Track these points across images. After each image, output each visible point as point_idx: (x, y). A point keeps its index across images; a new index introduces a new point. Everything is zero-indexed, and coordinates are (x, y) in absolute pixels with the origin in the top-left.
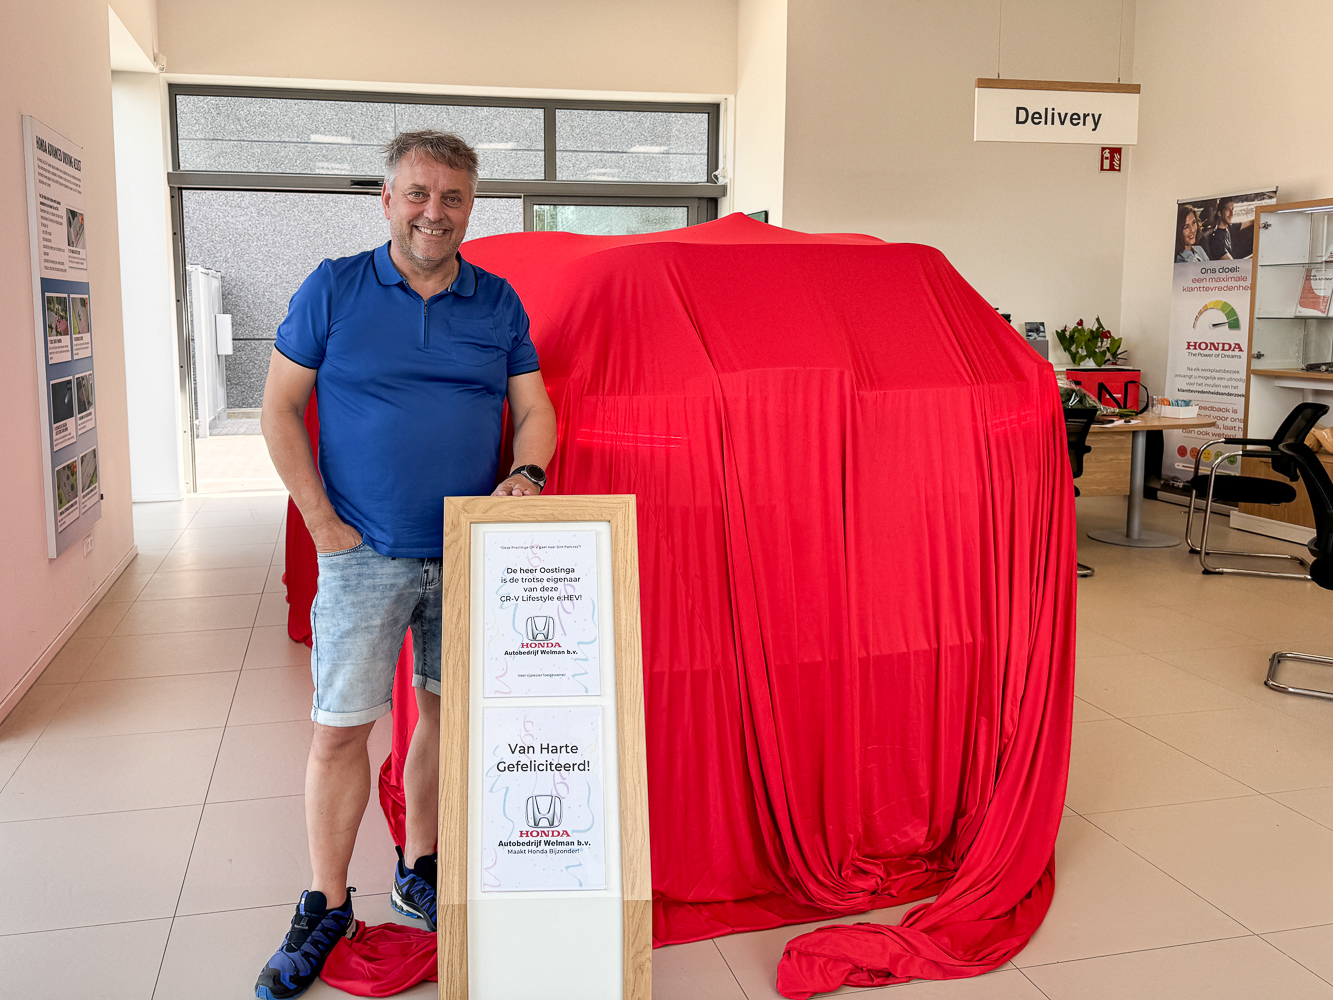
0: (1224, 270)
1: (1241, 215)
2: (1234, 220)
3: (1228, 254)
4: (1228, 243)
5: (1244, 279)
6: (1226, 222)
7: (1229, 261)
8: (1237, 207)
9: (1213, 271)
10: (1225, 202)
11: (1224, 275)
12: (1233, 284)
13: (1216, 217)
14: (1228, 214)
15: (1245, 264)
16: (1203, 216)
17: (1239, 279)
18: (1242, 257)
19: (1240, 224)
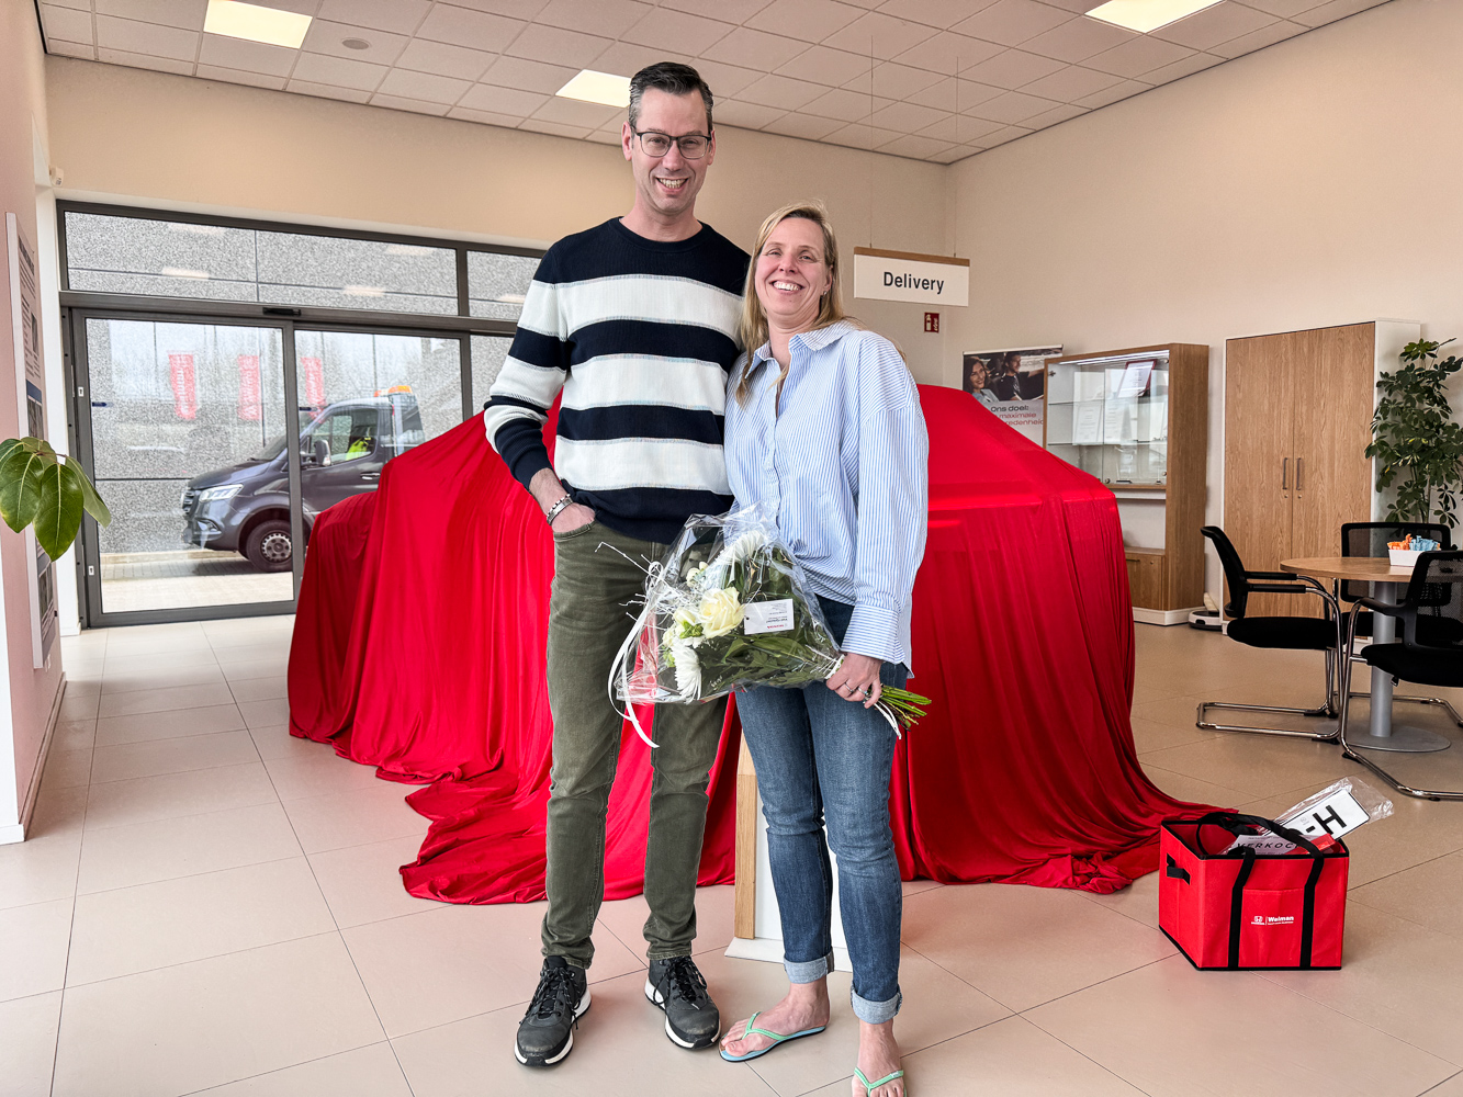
0: (1013, 408)
1: (1027, 365)
2: (1021, 370)
3: (1017, 396)
4: (1016, 387)
5: (1034, 415)
6: (1013, 371)
7: (1018, 401)
8: (1024, 359)
9: (1004, 409)
10: (1012, 356)
11: (1014, 412)
12: (1023, 419)
13: (1004, 366)
14: (1015, 364)
15: (1034, 404)
16: (990, 366)
17: (1029, 415)
18: (1030, 397)
19: (1028, 373)
